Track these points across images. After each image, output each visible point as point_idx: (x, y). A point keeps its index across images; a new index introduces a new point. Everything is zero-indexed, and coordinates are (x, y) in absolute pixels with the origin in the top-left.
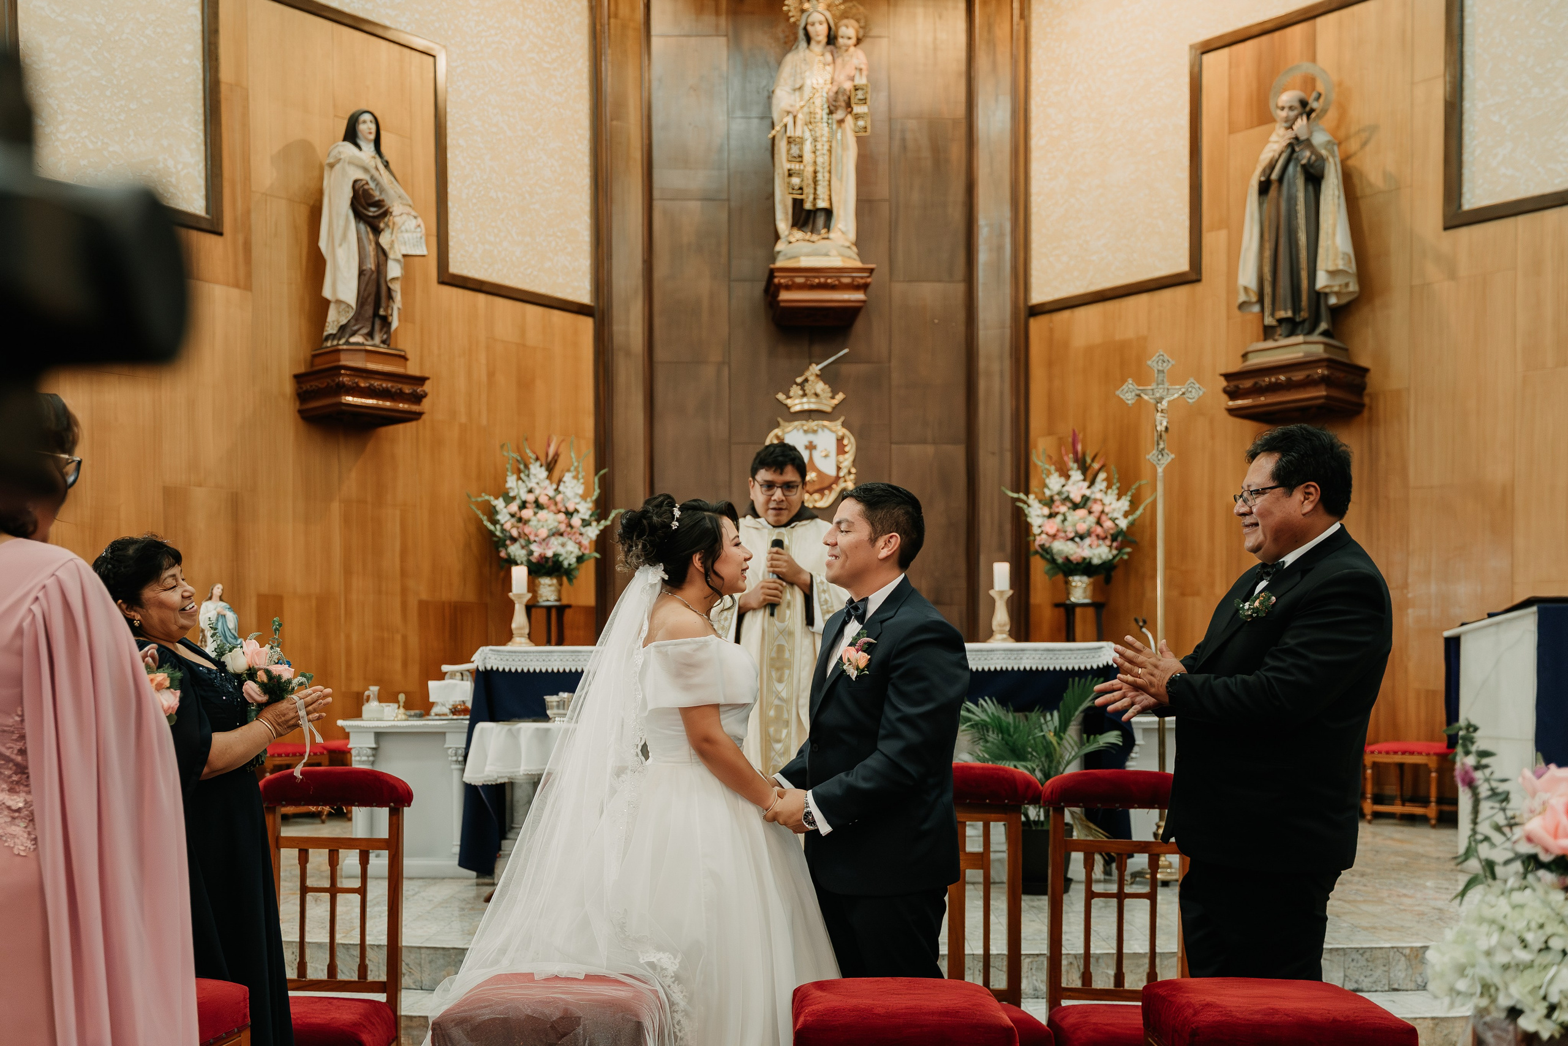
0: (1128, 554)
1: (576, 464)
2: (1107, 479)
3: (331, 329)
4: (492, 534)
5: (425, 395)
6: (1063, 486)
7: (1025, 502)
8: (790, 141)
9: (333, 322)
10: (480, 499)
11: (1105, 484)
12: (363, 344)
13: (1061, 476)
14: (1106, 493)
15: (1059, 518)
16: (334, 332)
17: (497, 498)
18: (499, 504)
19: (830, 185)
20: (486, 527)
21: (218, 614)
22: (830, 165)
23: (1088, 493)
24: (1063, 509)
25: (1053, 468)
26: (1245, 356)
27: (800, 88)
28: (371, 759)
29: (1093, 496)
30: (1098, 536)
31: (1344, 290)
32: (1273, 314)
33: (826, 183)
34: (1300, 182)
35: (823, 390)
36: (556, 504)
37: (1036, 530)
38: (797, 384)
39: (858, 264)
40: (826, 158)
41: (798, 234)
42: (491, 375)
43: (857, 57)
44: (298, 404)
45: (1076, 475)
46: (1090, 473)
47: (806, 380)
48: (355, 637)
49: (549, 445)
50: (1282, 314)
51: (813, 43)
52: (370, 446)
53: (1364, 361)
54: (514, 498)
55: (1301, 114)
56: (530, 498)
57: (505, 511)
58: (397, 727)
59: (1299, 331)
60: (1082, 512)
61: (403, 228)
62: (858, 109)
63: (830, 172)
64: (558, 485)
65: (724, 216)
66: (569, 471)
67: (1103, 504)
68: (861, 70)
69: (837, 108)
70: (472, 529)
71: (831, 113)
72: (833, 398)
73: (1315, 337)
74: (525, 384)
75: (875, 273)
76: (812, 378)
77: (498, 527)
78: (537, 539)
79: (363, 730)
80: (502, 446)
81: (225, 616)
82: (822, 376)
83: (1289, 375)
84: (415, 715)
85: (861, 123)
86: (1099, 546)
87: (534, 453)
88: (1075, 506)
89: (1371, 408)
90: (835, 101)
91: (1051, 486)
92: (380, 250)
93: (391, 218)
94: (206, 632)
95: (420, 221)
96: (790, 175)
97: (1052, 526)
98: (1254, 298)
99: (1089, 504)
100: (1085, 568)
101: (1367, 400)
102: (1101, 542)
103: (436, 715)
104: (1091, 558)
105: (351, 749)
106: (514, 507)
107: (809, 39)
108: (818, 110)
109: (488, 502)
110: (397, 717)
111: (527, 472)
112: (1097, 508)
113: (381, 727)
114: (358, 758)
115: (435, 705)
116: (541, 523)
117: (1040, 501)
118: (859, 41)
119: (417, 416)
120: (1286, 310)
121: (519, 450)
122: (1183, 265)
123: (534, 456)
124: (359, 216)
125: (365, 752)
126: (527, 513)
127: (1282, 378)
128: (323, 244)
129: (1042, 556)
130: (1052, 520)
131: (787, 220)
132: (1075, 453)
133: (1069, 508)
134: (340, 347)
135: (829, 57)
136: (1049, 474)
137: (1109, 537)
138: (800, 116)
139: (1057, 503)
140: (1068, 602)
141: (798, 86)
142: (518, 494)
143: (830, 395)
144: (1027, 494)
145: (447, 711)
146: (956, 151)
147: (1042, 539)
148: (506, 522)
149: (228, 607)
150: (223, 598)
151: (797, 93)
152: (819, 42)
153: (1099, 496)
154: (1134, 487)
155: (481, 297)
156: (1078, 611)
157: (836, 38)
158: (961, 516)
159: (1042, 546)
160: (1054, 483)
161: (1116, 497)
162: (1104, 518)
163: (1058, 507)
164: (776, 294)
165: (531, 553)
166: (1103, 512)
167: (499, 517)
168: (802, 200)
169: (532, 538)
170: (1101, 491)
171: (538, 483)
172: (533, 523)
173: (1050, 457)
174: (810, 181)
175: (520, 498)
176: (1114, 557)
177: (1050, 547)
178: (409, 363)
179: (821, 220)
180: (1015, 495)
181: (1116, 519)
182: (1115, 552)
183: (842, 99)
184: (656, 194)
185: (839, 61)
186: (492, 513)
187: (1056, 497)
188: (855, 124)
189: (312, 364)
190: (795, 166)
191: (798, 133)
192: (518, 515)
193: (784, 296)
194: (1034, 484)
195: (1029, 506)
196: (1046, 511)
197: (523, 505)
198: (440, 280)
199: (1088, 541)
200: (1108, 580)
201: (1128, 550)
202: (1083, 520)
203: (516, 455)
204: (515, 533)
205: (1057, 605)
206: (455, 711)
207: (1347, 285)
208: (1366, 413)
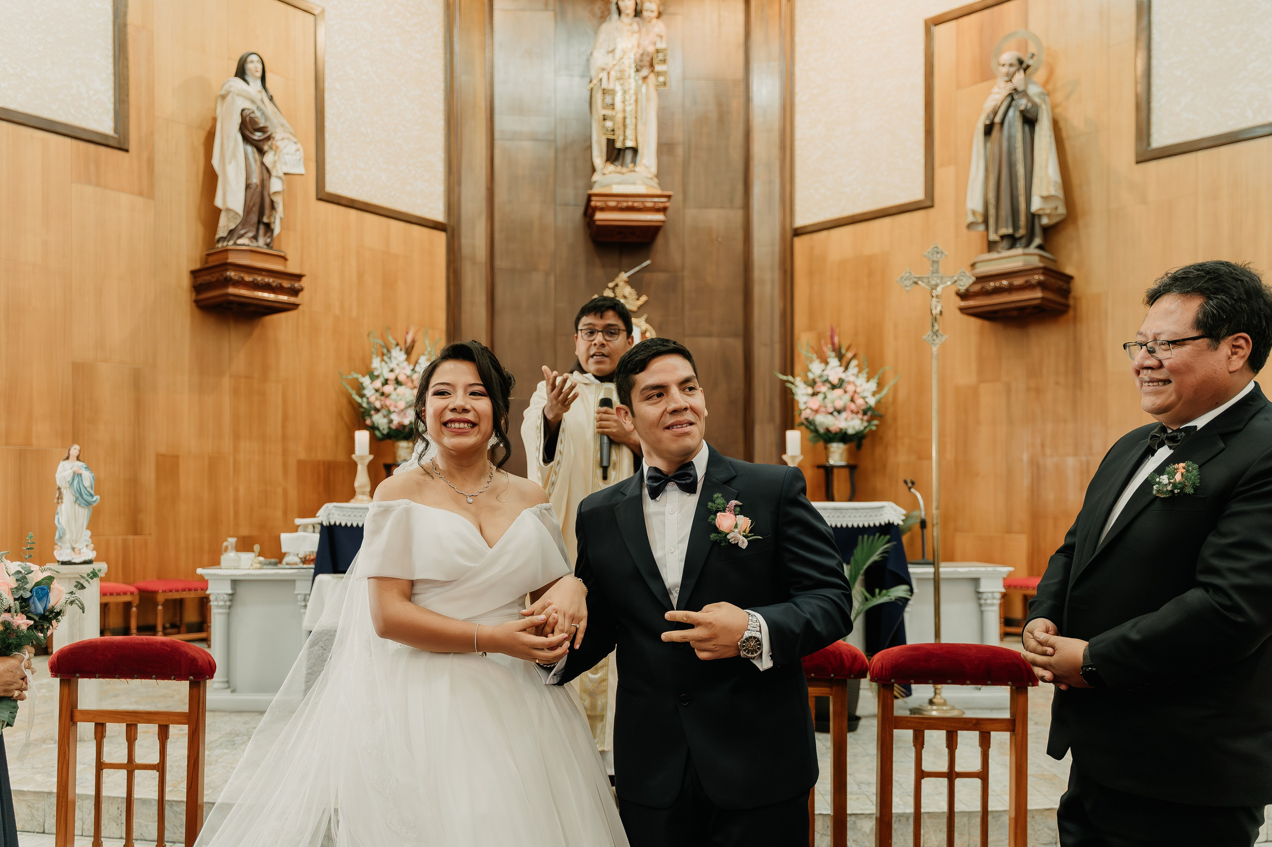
0: (876, 426)
1: (429, 349)
2: (858, 366)
3: (222, 232)
4: (360, 406)
5: (302, 290)
6: (823, 371)
7: (793, 383)
8: (604, 92)
9: (224, 227)
10: (350, 377)
11: (855, 370)
12: (248, 245)
13: (821, 362)
14: (857, 376)
15: (821, 396)
16: (225, 235)
17: (364, 376)
18: (366, 381)
19: (636, 128)
20: (354, 399)
21: (74, 473)
22: (636, 112)
23: (843, 376)
24: (824, 389)
25: (814, 356)
26: (973, 265)
27: (613, 51)
28: (228, 603)
29: (847, 379)
30: (852, 412)
31: (1054, 212)
32: (996, 231)
33: (633, 127)
34: (1018, 125)
35: (630, 293)
36: (412, 381)
37: (802, 406)
38: (610, 289)
39: (658, 192)
40: (633, 106)
41: (611, 168)
42: (360, 276)
43: (659, 27)
44: (194, 295)
45: (834, 362)
46: (845, 361)
47: (617, 285)
48: (242, 490)
49: (407, 333)
50: (1004, 231)
51: (623, 16)
52: (257, 332)
53: (1069, 270)
54: (378, 377)
55: (1018, 70)
56: (391, 376)
57: (371, 387)
58: (254, 575)
59: (1018, 245)
60: (838, 392)
61: (285, 151)
62: (658, 68)
63: (636, 117)
64: (415, 367)
65: (552, 154)
66: (423, 354)
67: (856, 386)
68: (661, 37)
69: (642, 67)
70: (344, 401)
71: (637, 71)
72: (638, 299)
73: (1032, 249)
74: (389, 284)
75: (672, 199)
76: (621, 284)
77: (365, 400)
78: (396, 410)
79: (221, 578)
80: (368, 335)
81: (81, 475)
82: (630, 282)
83: (1011, 280)
84: (270, 564)
85: (661, 79)
86: (852, 419)
87: (395, 339)
88: (834, 387)
89: (1075, 309)
90: (641, 61)
91: (813, 370)
92: (264, 168)
93: (274, 142)
94: (62, 490)
95: (299, 146)
96: (604, 119)
97: (815, 403)
98: (980, 219)
99: (844, 385)
100: (843, 437)
101: (1071, 302)
102: (854, 416)
103: (287, 564)
104: (846, 429)
105: (209, 595)
106: (378, 384)
107: (620, 12)
108: (627, 69)
109: (357, 379)
110: (252, 565)
111: (389, 355)
112: (850, 388)
113: (236, 576)
114: (215, 603)
115: (287, 555)
116: (399, 398)
117: (805, 383)
118: (660, 15)
119: (295, 306)
120: (1007, 227)
121: (383, 337)
122: (918, 194)
123: (394, 342)
124: (246, 139)
125: (222, 597)
126: (388, 389)
127: (1005, 283)
128: (216, 162)
129: (807, 427)
130: (815, 398)
131: (602, 156)
132: (833, 344)
133: (829, 388)
134: (229, 248)
135: (635, 27)
136: (811, 361)
137: (861, 412)
138: (613, 73)
139: (819, 384)
140: (827, 464)
141: (611, 49)
142: (382, 373)
143: (636, 297)
144: (793, 375)
145: (297, 560)
146: (736, 104)
147: (806, 414)
148: (371, 396)
149: (85, 466)
150: (81, 457)
151: (611, 55)
152: (628, 15)
153: (852, 379)
154: (880, 372)
155: (353, 213)
156: (835, 471)
157: (641, 12)
158: (740, 395)
159: (807, 419)
160: (816, 368)
161: (866, 380)
162: (856, 396)
163: (820, 387)
164: (593, 214)
165: (391, 421)
166: (855, 392)
167: (366, 392)
168: (614, 140)
169: (392, 409)
170: (854, 374)
171: (398, 365)
172: (394, 396)
173: (812, 348)
174: (621, 125)
175: (383, 377)
176: (865, 428)
177: (813, 420)
178: (289, 263)
179: (629, 155)
180: (784, 378)
181: (866, 397)
182: (865, 424)
183: (647, 59)
184: (497, 135)
185: (644, 30)
186: (360, 389)
187: (818, 380)
188: (657, 80)
189: (206, 262)
190: (608, 112)
191: (611, 87)
192: (381, 391)
193: (599, 216)
194: (798, 369)
195: (796, 386)
196: (810, 390)
197: (386, 382)
198: (318, 197)
199: (844, 415)
200: (859, 446)
201: (876, 422)
202: (840, 398)
203: (380, 342)
204: (378, 405)
205: (819, 467)
206: (305, 561)
207: (1056, 208)
208: (1071, 313)
